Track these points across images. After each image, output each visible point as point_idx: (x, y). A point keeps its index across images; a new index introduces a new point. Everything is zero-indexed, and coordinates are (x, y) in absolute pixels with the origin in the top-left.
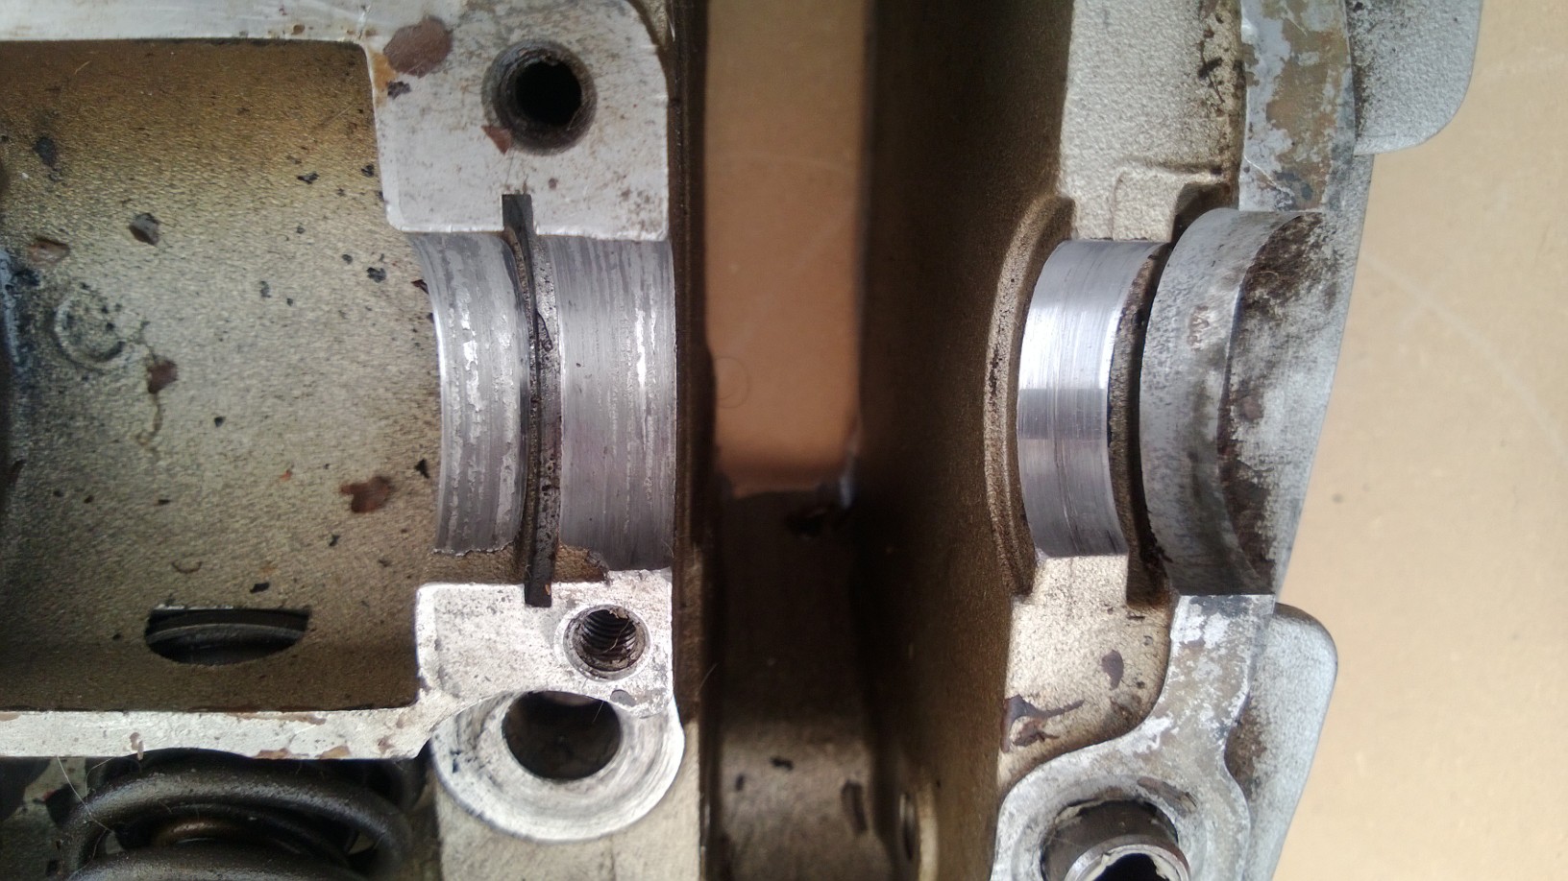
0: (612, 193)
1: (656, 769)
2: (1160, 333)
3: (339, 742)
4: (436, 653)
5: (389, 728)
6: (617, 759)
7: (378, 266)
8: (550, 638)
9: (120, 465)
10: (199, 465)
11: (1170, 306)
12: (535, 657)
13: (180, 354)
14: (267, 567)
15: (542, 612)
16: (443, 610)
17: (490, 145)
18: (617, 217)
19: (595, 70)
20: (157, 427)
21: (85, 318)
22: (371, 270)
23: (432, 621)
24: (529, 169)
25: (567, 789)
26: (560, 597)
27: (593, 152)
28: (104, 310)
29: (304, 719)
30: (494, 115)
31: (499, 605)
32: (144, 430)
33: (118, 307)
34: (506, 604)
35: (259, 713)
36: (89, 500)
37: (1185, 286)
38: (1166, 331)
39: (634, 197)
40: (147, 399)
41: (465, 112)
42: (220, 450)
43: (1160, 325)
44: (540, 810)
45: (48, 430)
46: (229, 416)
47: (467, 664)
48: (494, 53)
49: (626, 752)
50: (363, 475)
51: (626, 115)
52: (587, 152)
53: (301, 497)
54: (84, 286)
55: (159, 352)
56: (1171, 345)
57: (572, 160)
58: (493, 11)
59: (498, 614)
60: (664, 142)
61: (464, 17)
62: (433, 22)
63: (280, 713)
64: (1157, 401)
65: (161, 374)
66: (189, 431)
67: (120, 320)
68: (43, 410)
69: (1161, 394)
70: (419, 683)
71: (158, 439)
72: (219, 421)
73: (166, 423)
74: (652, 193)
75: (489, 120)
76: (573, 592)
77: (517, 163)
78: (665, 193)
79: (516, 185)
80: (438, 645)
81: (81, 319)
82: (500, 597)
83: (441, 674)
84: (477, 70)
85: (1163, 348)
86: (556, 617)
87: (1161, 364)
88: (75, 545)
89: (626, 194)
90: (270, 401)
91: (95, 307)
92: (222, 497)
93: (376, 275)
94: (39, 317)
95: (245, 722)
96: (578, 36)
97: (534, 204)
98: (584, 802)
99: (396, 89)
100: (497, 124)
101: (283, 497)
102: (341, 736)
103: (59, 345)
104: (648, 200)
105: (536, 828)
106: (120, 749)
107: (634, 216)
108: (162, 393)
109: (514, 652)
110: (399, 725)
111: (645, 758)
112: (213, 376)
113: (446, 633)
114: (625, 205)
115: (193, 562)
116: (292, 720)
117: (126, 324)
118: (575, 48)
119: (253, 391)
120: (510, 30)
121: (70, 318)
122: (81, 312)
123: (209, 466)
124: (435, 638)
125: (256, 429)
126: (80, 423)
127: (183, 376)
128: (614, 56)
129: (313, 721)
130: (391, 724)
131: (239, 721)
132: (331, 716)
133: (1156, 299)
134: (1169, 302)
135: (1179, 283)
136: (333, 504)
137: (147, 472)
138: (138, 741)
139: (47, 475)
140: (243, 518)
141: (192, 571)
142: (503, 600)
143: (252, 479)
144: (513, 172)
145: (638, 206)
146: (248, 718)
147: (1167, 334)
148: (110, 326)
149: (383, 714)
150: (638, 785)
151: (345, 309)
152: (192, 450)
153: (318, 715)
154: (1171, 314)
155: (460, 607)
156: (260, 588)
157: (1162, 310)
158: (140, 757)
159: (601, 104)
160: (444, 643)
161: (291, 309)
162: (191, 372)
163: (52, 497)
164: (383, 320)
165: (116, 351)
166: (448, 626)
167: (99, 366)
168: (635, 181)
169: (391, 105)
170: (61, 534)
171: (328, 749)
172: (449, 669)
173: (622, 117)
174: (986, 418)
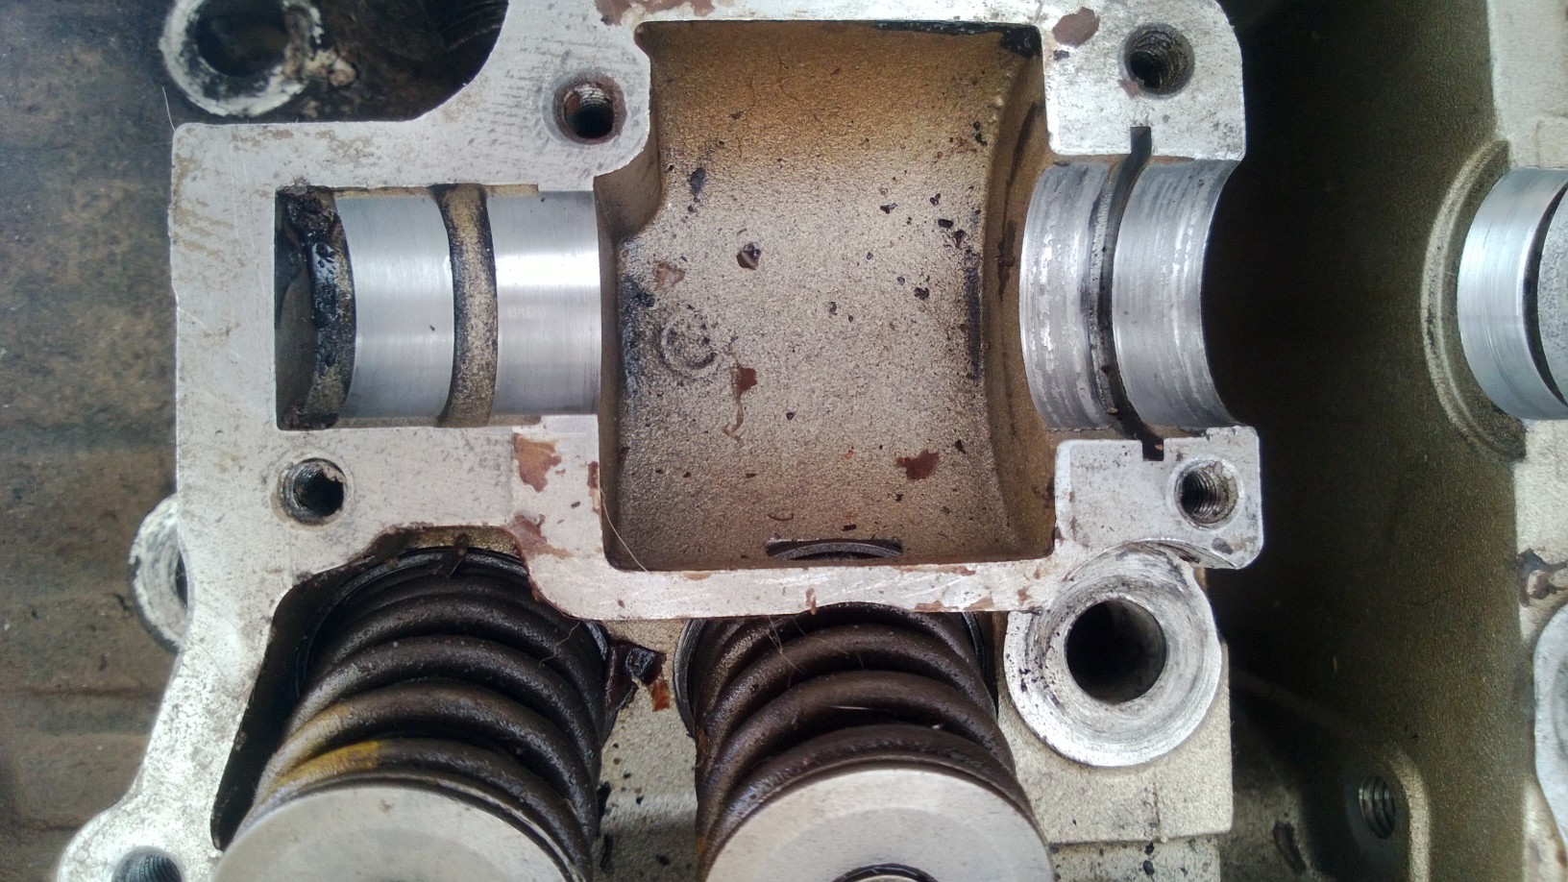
0: (1206, 125)
1: (1198, 685)
2: (1547, 292)
3: (985, 594)
4: (1070, 505)
5: (1028, 579)
6: (1164, 676)
7: (924, 286)
8: (1162, 489)
9: (710, 450)
10: (776, 449)
11: (1551, 268)
12: (1151, 508)
13: (761, 366)
14: (849, 516)
15: (1157, 464)
16: (1077, 464)
17: (1123, 94)
18: (1210, 142)
19: (1193, 43)
20: (740, 421)
21: (686, 334)
22: (918, 289)
23: (1068, 475)
24: (1153, 109)
25: (1121, 710)
26: (1171, 451)
27: (1194, 97)
28: (704, 327)
29: (954, 571)
30: (1126, 73)
31: (1124, 459)
32: (729, 423)
33: (714, 326)
34: (1128, 457)
35: (919, 566)
36: (688, 475)
37: (1562, 250)
38: (1551, 290)
39: (1221, 127)
40: (731, 402)
41: (1106, 70)
42: (792, 436)
43: (1546, 285)
44: (1097, 732)
45: (648, 425)
46: (799, 411)
47: (1095, 515)
48: (1126, 31)
49: (1172, 668)
50: (914, 452)
51: (1215, 72)
52: (1190, 97)
53: (864, 469)
54: (690, 307)
55: (743, 363)
56: (1556, 302)
57: (1179, 102)
58: (1126, 5)
59: (1122, 467)
60: (1241, 89)
61: (1106, 8)
62: (1086, 12)
63: (937, 566)
64: (1555, 345)
65: (745, 379)
66: (767, 423)
67: (715, 335)
68: (644, 410)
69: (1558, 340)
70: (1055, 534)
71: (741, 429)
72: (790, 416)
73: (746, 419)
74: (1234, 125)
75: (1123, 76)
76: (1181, 446)
77: (1141, 105)
78: (1243, 124)
79: (1140, 120)
80: (1072, 496)
81: (683, 334)
82: (1123, 451)
83: (1073, 524)
84: (1117, 43)
85: (1551, 305)
86: (1168, 470)
87: (1551, 317)
88: (681, 506)
89: (1217, 125)
90: (832, 399)
91: (697, 323)
92: (798, 471)
93: (922, 294)
94: (648, 333)
95: (906, 575)
96: (1182, 20)
97: (1153, 134)
98: (1136, 723)
99: (1060, 56)
100: (1129, 79)
101: (848, 470)
102: (987, 588)
103: (662, 356)
104: (1231, 130)
105: (1095, 753)
106: (793, 605)
107: (1222, 142)
108: (744, 396)
109: (1134, 503)
110: (1037, 575)
111: (1189, 675)
112: (786, 381)
113: (1079, 485)
114: (1215, 133)
115: (787, 514)
116: (947, 572)
117: (719, 338)
118: (1180, 28)
119: (817, 392)
120: (1137, 16)
121: (672, 332)
122: (683, 328)
123: (785, 449)
124: (1070, 490)
125: (820, 421)
126: (675, 418)
127: (761, 381)
128: (1206, 33)
129: (965, 572)
130: (1030, 575)
131: (902, 574)
132: (979, 567)
133: (1542, 262)
134: (1551, 265)
135: (1558, 247)
136: (891, 473)
137: (734, 455)
138: (812, 596)
139: (649, 459)
140: (818, 484)
141: (788, 519)
142: (1126, 454)
143: (821, 457)
144: (1138, 111)
145: (1225, 133)
146: (910, 570)
147: (1552, 293)
148: (707, 341)
149: (1024, 564)
150: (1182, 705)
151: (894, 323)
152: (769, 437)
153: (969, 567)
154: (1553, 276)
155: (1091, 461)
156: (847, 528)
157: (1546, 272)
158: (813, 613)
159: (1198, 64)
160: (1076, 495)
161: (851, 325)
162: (768, 378)
163: (654, 474)
164: (925, 330)
165: (709, 360)
166: (1081, 479)
167: (694, 372)
168: (1222, 116)
169: (1056, 65)
170: (668, 499)
171: (974, 601)
172: (1080, 520)
173: (1213, 73)
174: (1430, 364)
